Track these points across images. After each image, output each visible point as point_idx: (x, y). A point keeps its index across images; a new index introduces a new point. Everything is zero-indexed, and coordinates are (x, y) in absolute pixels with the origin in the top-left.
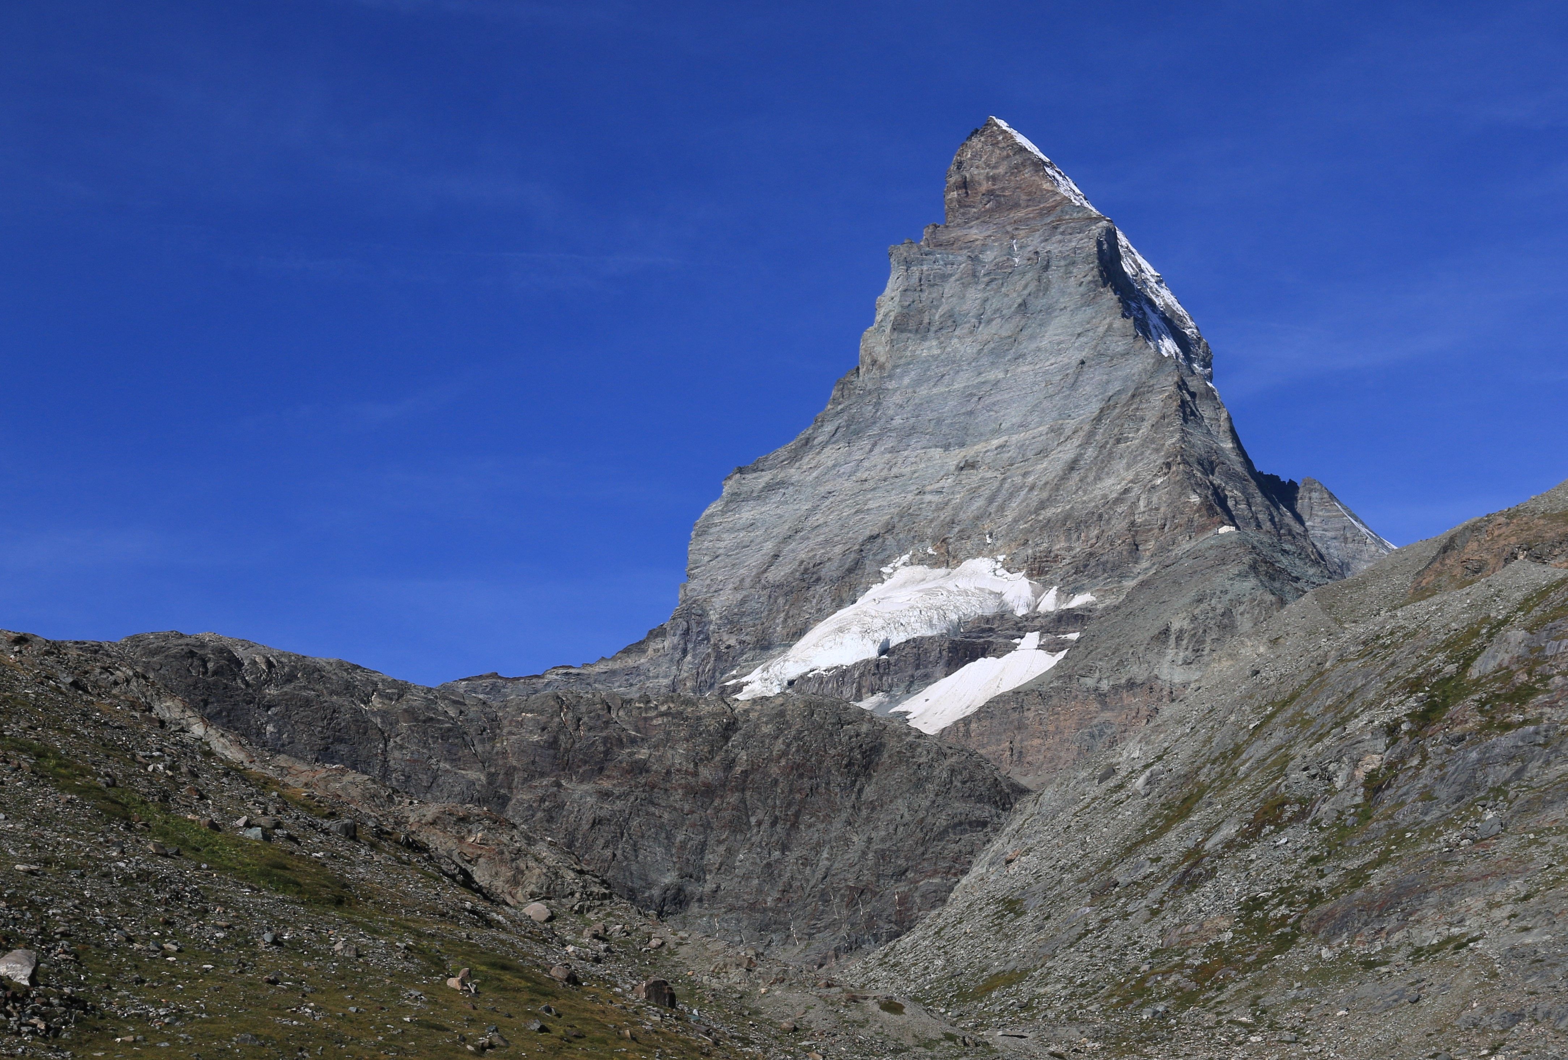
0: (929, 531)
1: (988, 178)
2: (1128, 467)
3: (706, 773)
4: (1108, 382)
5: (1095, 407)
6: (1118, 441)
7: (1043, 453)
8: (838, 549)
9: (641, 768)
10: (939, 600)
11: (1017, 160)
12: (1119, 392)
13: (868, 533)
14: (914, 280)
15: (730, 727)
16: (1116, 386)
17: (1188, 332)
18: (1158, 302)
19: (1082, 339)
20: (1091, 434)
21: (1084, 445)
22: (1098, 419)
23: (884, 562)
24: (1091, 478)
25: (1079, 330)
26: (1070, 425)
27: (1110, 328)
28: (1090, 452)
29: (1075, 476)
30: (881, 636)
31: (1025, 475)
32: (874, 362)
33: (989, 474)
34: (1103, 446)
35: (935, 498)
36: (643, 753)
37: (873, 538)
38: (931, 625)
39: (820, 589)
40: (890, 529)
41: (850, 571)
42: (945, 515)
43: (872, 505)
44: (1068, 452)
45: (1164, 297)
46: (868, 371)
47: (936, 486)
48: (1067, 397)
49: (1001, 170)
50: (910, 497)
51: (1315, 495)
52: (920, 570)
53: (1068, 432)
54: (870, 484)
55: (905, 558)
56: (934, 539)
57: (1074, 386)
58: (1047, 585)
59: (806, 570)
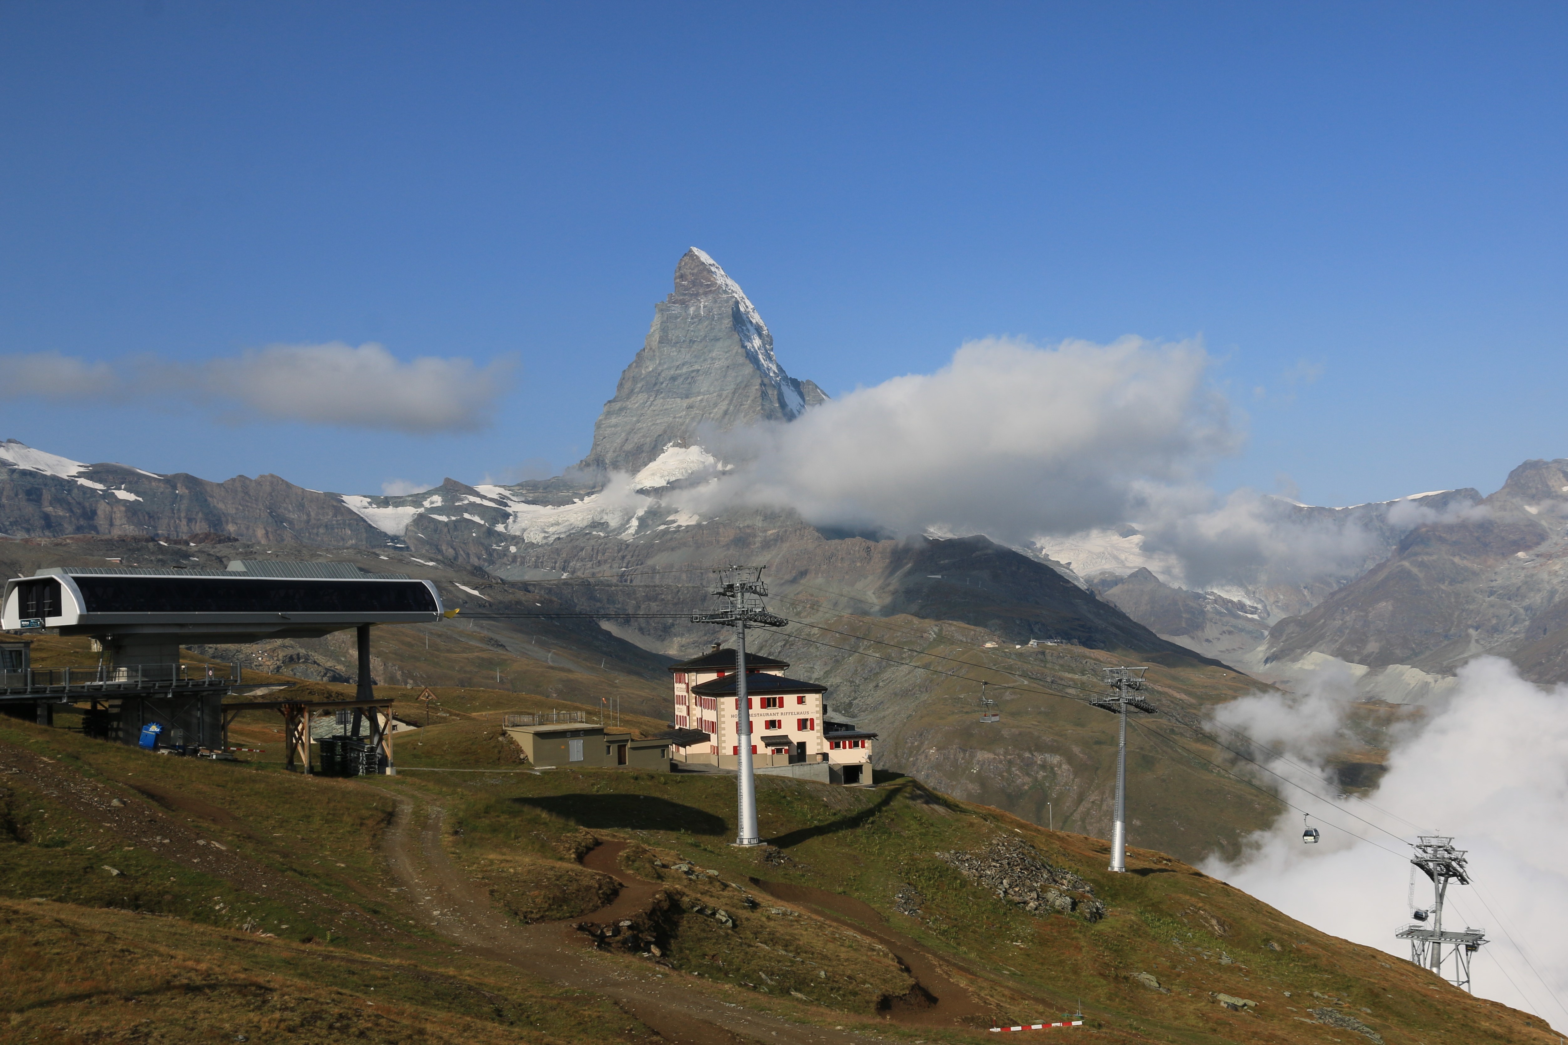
0: (679, 434)
1: (690, 274)
2: (745, 417)
3: (675, 600)
4: (737, 376)
5: (733, 386)
6: (741, 405)
7: (716, 405)
8: (648, 439)
9: (663, 600)
10: (685, 465)
11: (701, 267)
12: (741, 382)
13: (658, 434)
14: (665, 319)
15: (678, 591)
16: (739, 379)
17: (764, 332)
18: (754, 321)
19: (728, 354)
20: (731, 400)
21: (729, 404)
22: (734, 393)
23: (665, 445)
24: (732, 420)
25: (726, 350)
26: (725, 393)
27: (737, 352)
28: (732, 408)
29: (727, 417)
30: (667, 478)
31: (710, 413)
32: (651, 349)
33: (697, 412)
34: (736, 406)
35: (680, 420)
36: (663, 597)
37: (660, 436)
38: (683, 475)
39: (644, 455)
40: (665, 432)
41: (653, 448)
42: (683, 427)
43: (658, 421)
44: (723, 406)
45: (756, 318)
46: (648, 352)
47: (680, 415)
48: (723, 381)
49: (695, 271)
50: (671, 419)
51: (810, 386)
52: (677, 449)
53: (724, 397)
54: (656, 412)
55: (671, 444)
56: (681, 437)
57: (725, 376)
58: (719, 460)
59: (638, 447)
